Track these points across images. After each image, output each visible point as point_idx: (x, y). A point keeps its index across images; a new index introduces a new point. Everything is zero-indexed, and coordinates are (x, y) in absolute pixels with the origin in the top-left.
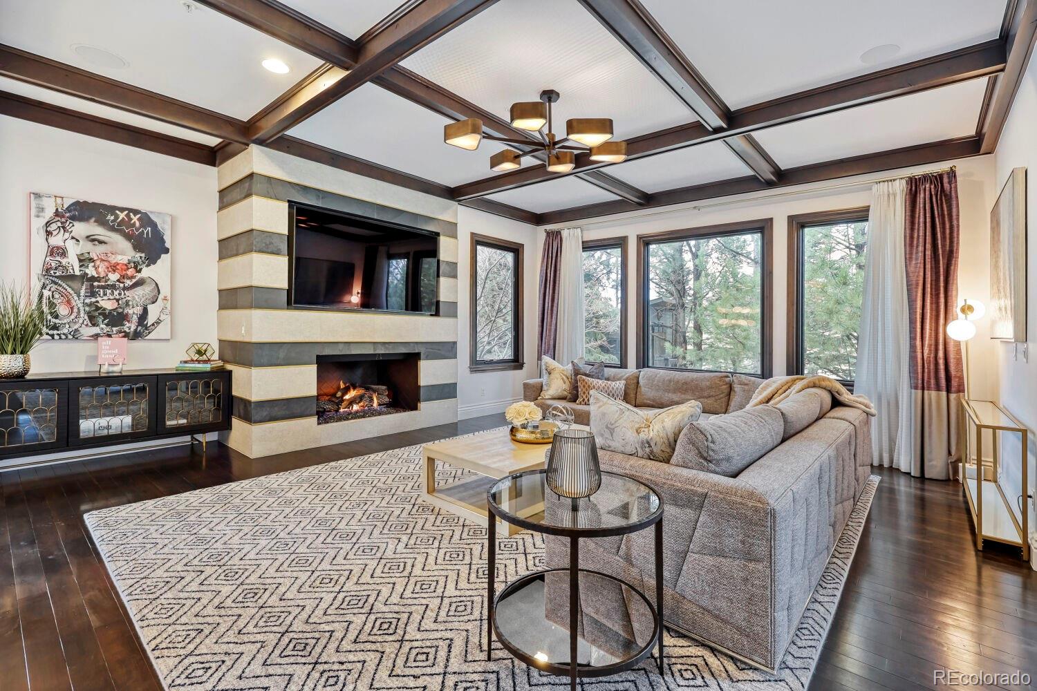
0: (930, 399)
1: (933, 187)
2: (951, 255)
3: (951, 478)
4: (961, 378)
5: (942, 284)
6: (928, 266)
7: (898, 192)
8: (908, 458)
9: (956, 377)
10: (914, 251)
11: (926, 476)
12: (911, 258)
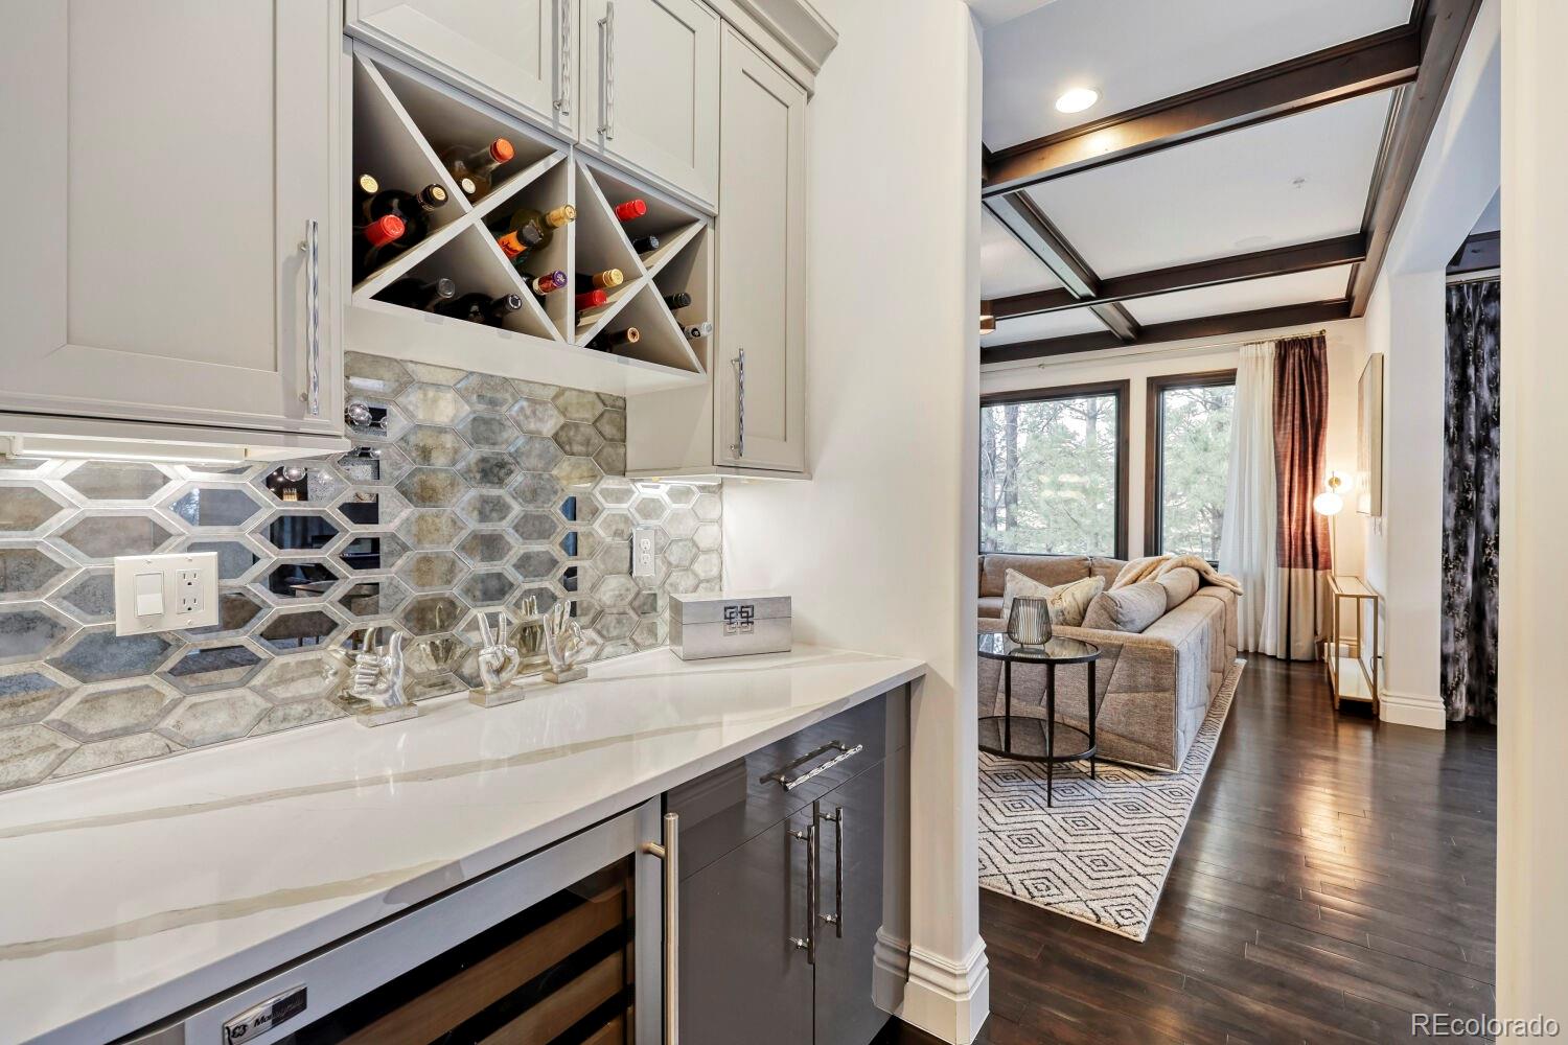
0: (1297, 577)
1: (1302, 351)
2: (1319, 425)
3: (1317, 658)
4: (1328, 554)
5: (1310, 456)
6: (1297, 437)
7: (1267, 355)
8: (1274, 641)
9: (1323, 553)
10: (1283, 420)
11: (1293, 657)
12: (1279, 428)
